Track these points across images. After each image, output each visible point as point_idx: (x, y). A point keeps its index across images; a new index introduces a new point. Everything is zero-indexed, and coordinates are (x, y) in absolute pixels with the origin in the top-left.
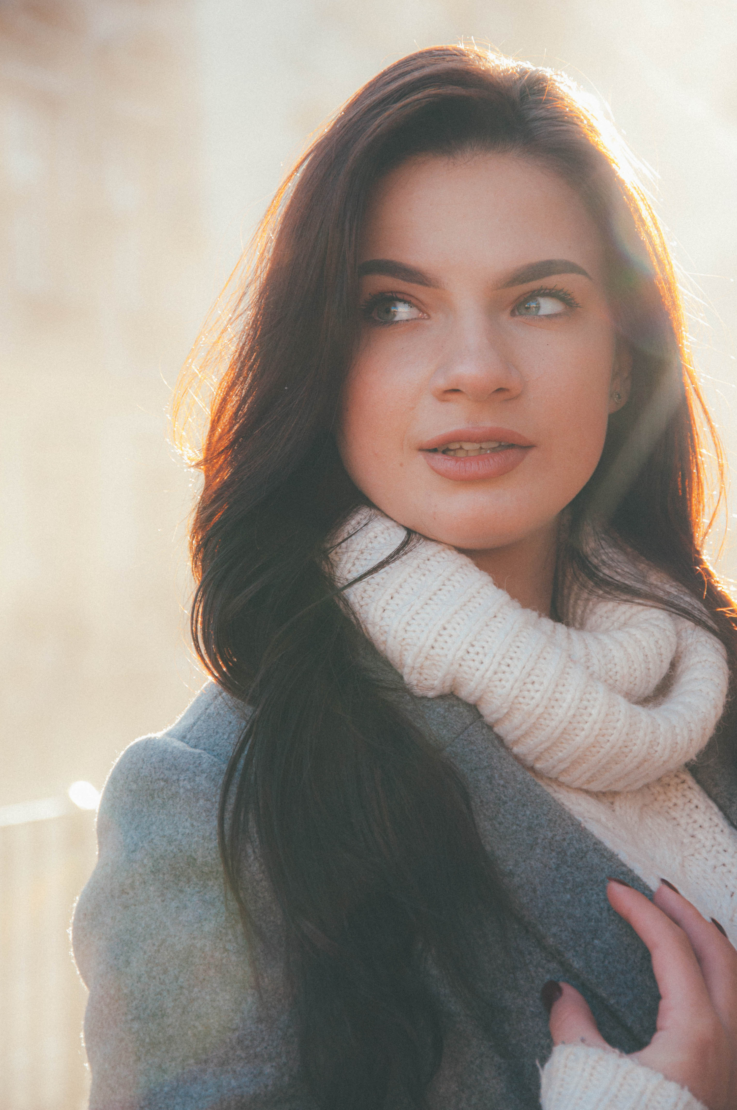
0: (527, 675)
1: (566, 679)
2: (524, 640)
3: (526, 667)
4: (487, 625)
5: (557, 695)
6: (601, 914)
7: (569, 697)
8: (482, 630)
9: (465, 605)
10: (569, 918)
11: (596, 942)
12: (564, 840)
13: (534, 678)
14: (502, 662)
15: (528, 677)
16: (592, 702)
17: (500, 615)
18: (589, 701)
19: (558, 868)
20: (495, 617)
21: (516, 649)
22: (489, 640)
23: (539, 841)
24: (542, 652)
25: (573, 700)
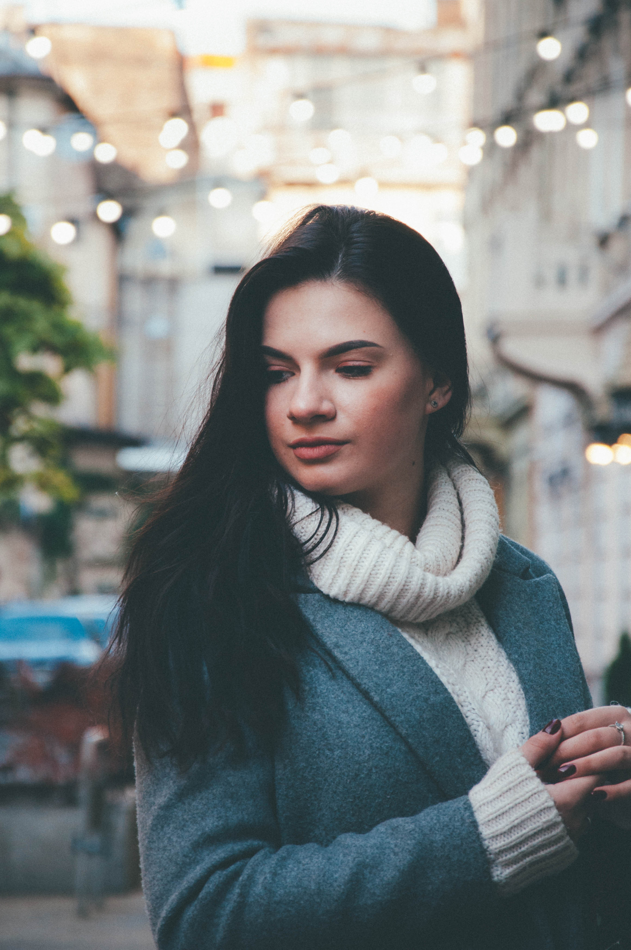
6: (394, 677)
10: (375, 677)
11: (388, 690)
12: (380, 639)
19: (374, 653)
23: (366, 640)
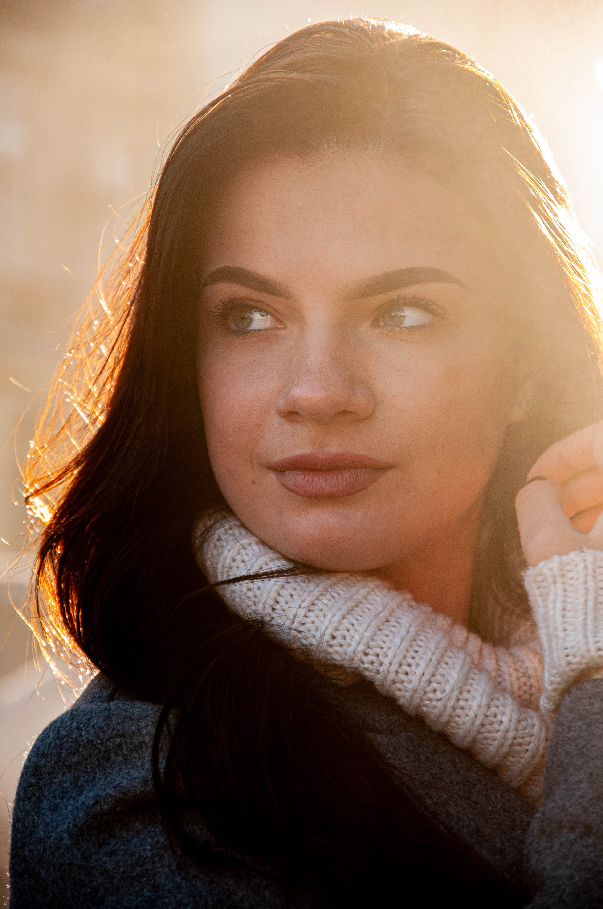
0: (428, 683)
1: (471, 685)
2: (422, 644)
3: (426, 673)
4: (380, 630)
5: (462, 703)
7: (475, 704)
8: (375, 635)
9: (352, 610)
13: (434, 685)
14: (399, 670)
15: (429, 685)
16: (501, 708)
17: (392, 619)
18: (497, 707)
20: (387, 621)
21: (414, 654)
22: (383, 645)
24: (442, 657)
25: (480, 707)
